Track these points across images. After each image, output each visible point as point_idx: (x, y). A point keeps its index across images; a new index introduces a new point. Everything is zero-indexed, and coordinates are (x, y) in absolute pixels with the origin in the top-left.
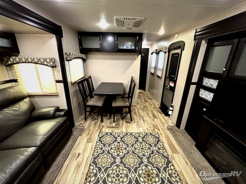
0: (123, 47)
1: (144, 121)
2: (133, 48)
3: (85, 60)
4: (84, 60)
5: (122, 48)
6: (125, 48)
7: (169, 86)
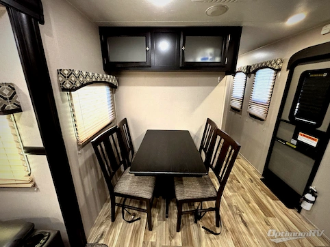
0: (195, 58)
1: (245, 224)
2: (218, 60)
3: (116, 87)
4: (113, 88)
5: (191, 60)
6: (199, 60)
7: (295, 142)
